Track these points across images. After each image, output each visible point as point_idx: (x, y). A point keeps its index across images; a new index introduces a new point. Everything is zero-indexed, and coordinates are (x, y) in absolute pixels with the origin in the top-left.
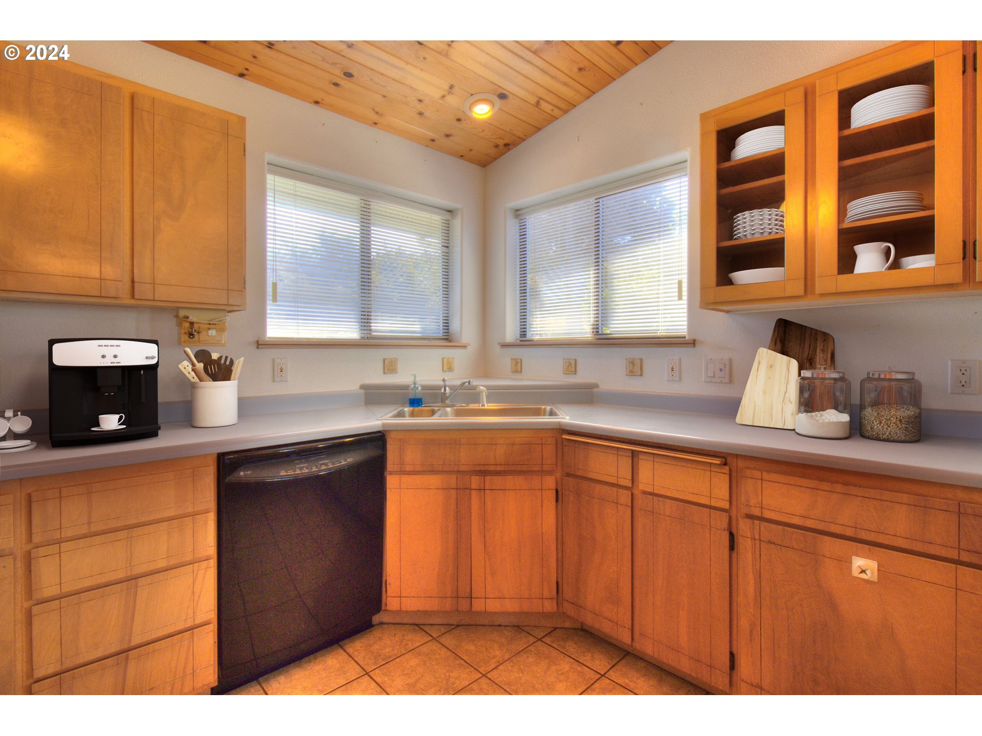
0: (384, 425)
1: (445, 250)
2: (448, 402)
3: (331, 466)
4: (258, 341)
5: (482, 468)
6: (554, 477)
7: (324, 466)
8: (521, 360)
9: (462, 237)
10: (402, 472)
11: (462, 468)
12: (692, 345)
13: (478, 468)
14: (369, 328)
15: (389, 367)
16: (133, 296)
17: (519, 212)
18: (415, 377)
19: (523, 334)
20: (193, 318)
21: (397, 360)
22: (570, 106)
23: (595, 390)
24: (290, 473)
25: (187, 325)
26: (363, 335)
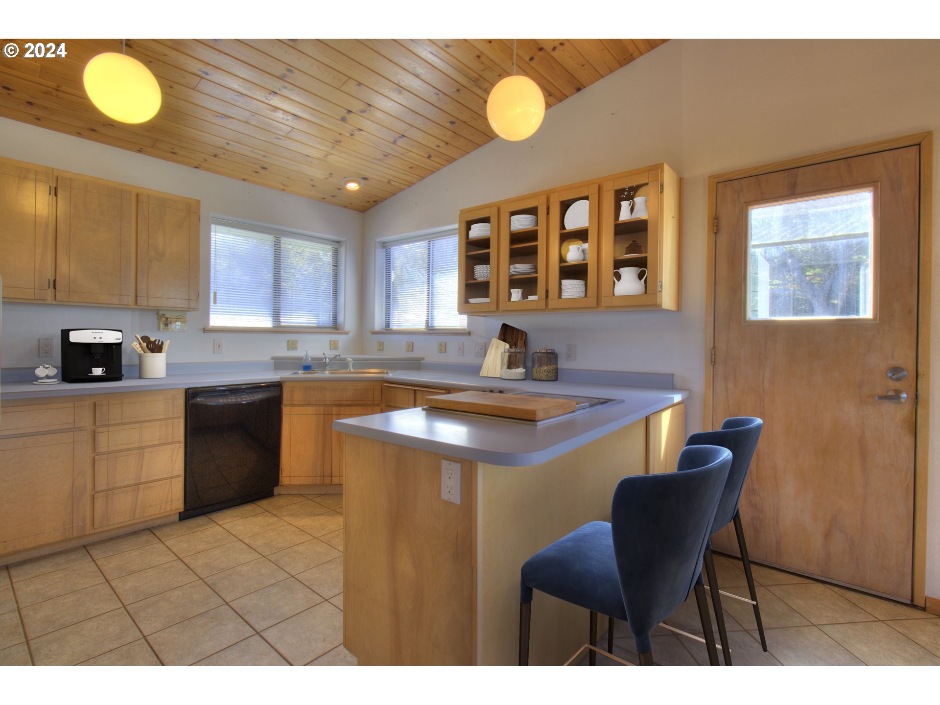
0: (281, 378)
1: (335, 268)
2: (327, 368)
3: (248, 399)
4: (204, 329)
5: (339, 403)
6: (380, 408)
7: (245, 399)
8: (383, 343)
9: (345, 259)
10: (293, 405)
11: (328, 403)
12: (468, 335)
13: (336, 403)
14: (278, 320)
15: (292, 346)
16: (136, 304)
17: (386, 244)
18: (307, 351)
19: (388, 325)
20: (168, 315)
21: (297, 341)
22: (410, 184)
23: (422, 361)
24: (225, 401)
25: (164, 319)
26: (275, 325)
